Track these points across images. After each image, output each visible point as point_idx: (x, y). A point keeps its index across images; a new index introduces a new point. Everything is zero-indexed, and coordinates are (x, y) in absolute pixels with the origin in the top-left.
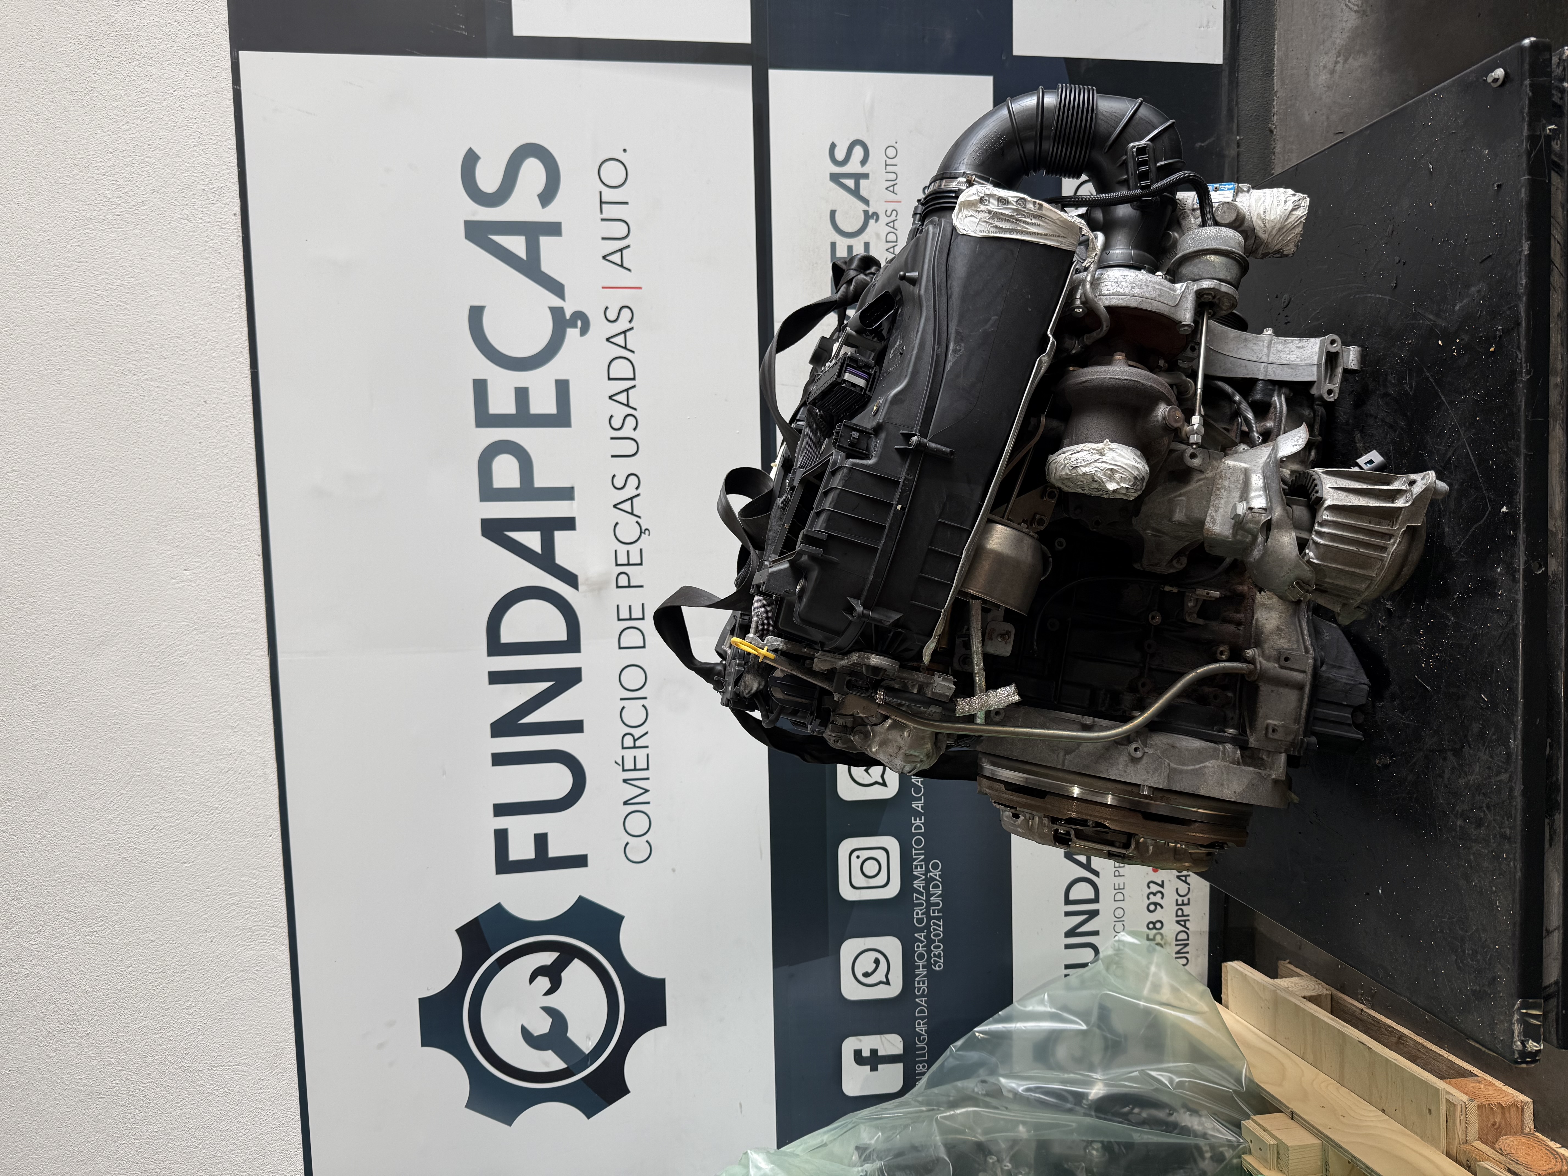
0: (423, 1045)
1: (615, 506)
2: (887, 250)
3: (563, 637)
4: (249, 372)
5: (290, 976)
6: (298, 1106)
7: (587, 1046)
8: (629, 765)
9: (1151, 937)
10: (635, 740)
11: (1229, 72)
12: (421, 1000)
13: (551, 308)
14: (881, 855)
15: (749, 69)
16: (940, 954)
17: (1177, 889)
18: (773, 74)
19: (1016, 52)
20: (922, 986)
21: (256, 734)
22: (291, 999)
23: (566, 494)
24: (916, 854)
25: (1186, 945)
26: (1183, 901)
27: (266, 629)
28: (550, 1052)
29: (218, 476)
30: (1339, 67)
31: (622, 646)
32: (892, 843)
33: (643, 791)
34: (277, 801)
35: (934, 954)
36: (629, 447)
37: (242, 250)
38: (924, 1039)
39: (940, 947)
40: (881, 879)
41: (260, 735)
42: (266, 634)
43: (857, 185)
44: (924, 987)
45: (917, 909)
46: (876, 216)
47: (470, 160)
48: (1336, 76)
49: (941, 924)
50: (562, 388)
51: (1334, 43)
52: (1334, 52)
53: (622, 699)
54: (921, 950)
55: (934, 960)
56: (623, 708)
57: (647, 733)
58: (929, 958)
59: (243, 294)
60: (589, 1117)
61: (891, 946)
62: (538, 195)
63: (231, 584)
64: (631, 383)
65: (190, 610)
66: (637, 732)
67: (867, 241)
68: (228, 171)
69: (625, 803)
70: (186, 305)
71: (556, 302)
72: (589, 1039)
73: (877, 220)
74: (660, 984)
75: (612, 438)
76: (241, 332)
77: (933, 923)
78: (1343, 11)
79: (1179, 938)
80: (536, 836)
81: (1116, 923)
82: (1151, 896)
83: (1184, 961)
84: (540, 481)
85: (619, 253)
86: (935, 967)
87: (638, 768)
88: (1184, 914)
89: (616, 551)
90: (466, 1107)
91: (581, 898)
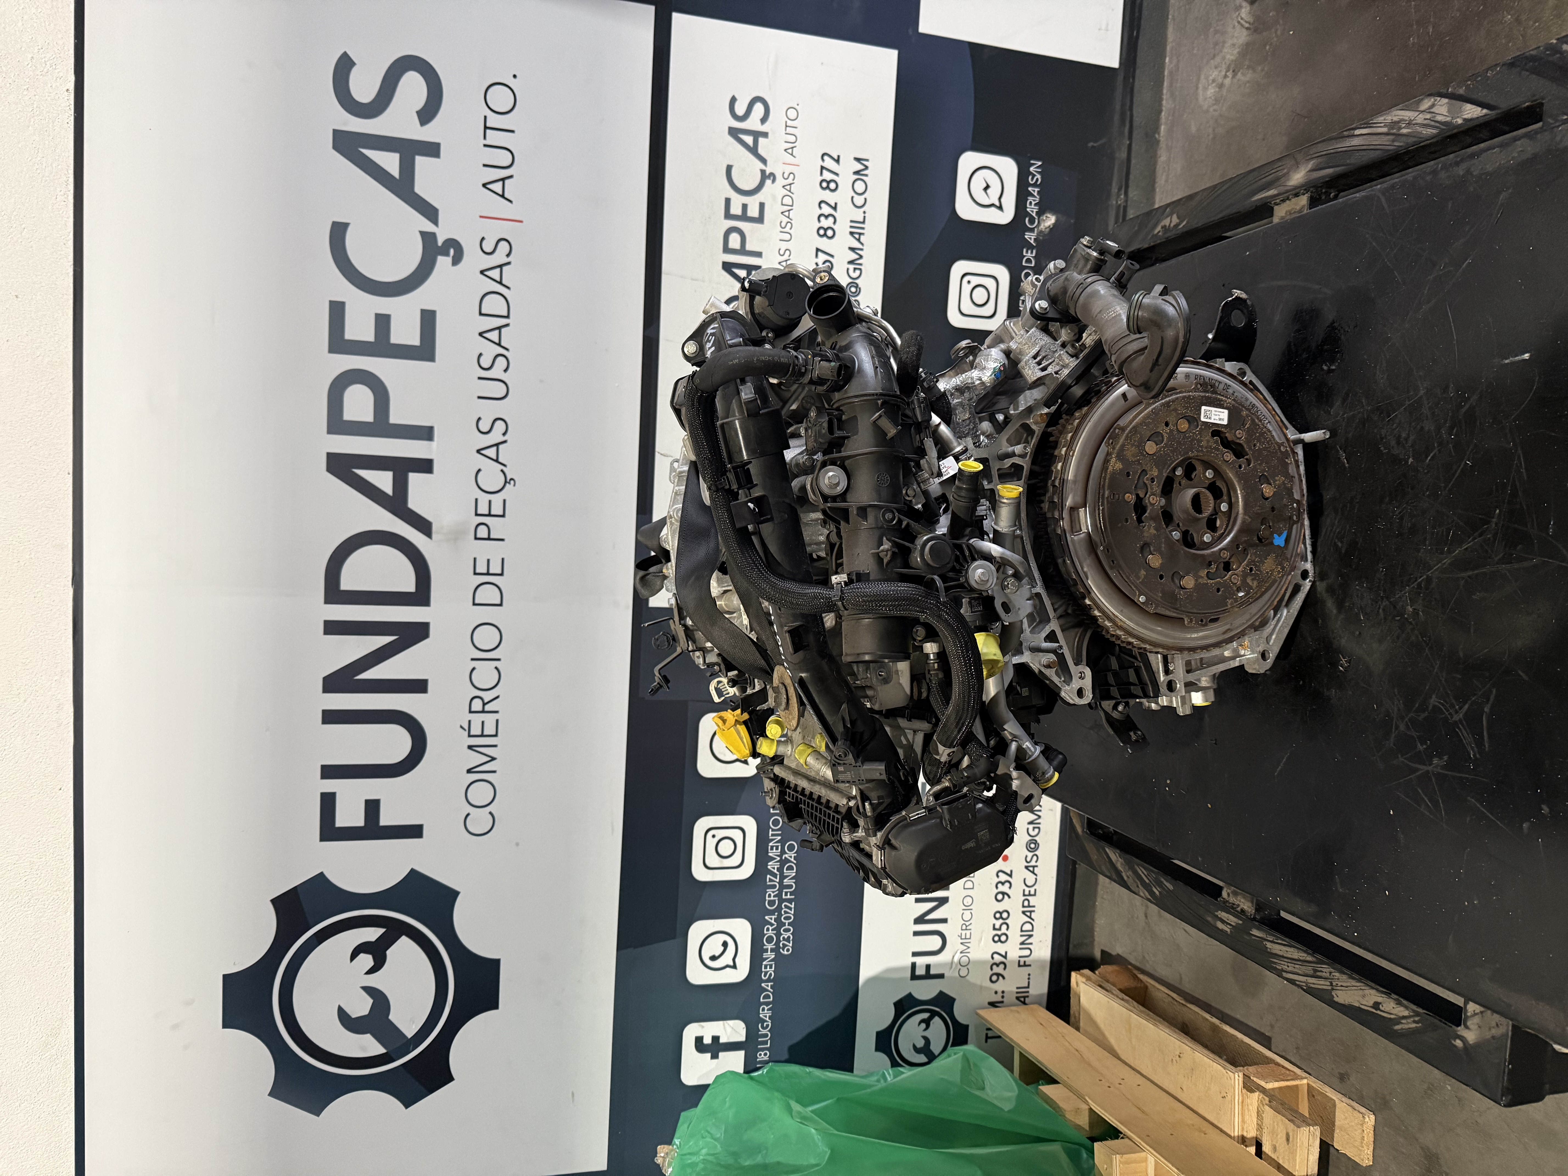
0: (224, 1026)
1: (478, 451)
2: (782, 213)
3: (411, 588)
6: (73, 1093)
7: (410, 1030)
8: (477, 730)
9: (997, 926)
10: (484, 704)
11: (1125, 78)
12: (226, 977)
13: (422, 233)
14: (737, 835)
15: (652, 9)
16: (789, 937)
17: (1025, 879)
18: (677, 18)
19: (921, 30)
20: (769, 970)
21: (53, 673)
22: (73, 972)
23: (425, 433)
24: (773, 835)
25: (1030, 936)
26: (1030, 891)
28: (368, 1036)
30: (1227, 81)
32: (749, 823)
33: (489, 759)
34: (71, 748)
35: (784, 938)
36: (498, 390)
38: (768, 1026)
39: (789, 930)
40: (736, 860)
41: (55, 674)
43: (756, 142)
44: (771, 971)
45: (769, 891)
46: (773, 177)
47: (344, 65)
48: (1224, 92)
49: (793, 906)
50: (428, 319)
51: (1224, 58)
52: (1224, 66)
53: (472, 659)
54: (771, 933)
55: (783, 944)
56: (474, 669)
57: (498, 697)
58: (778, 941)
60: (407, 1106)
61: (741, 928)
62: (417, 112)
63: (32, 503)
64: (504, 321)
66: (487, 696)
67: (762, 201)
69: (469, 771)
71: (429, 227)
72: (413, 1022)
73: (774, 181)
74: (495, 965)
75: (480, 378)
77: (785, 906)
78: (1234, 27)
79: (1023, 929)
80: (367, 802)
81: (965, 911)
82: (1000, 885)
83: (1027, 952)
84: (396, 417)
85: (501, 183)
86: (783, 950)
87: (485, 733)
88: (1031, 904)
89: (476, 500)
90: (270, 1094)
91: (413, 871)
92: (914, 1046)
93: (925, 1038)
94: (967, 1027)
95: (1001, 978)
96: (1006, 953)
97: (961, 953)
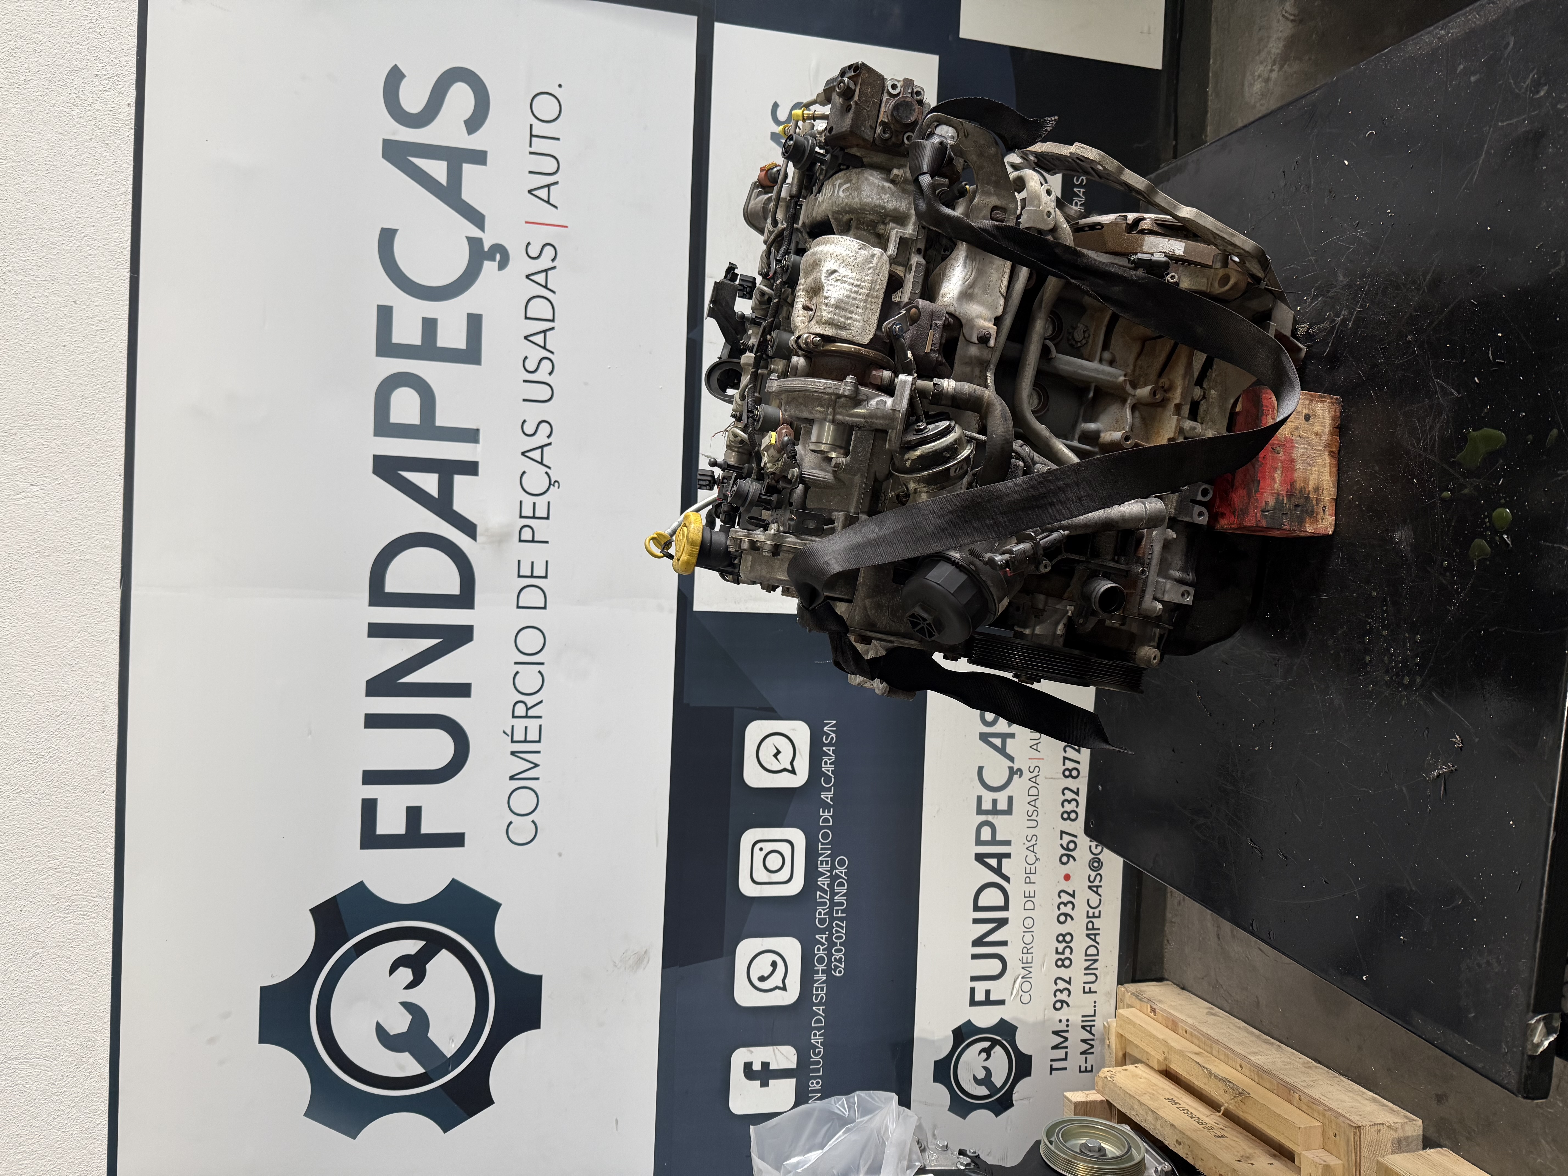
0: (261, 1041)
1: (523, 454)
3: (455, 590)
4: (128, 275)
5: (111, 955)
6: (107, 1108)
7: (449, 1049)
8: (519, 735)
9: (1060, 950)
10: (528, 709)
11: (1168, 79)
12: (263, 990)
13: (469, 239)
14: (785, 848)
15: (695, 19)
16: (841, 958)
17: (1088, 900)
18: (719, 27)
19: (962, 35)
20: (820, 993)
21: (99, 675)
22: (110, 982)
23: (471, 436)
24: (822, 849)
25: (1096, 961)
26: (1094, 913)
27: (120, 558)
28: (407, 1053)
29: (81, 384)
30: (1274, 75)
31: (520, 605)
32: (797, 836)
33: (533, 765)
34: (115, 752)
35: (835, 958)
36: (543, 392)
37: (133, 142)
38: (820, 1052)
39: (841, 950)
40: (784, 875)
41: (102, 676)
42: (120, 563)
44: (822, 994)
45: (820, 909)
47: (395, 77)
48: (1271, 86)
49: (844, 925)
50: (474, 323)
51: (1269, 53)
52: (1269, 61)
53: (516, 663)
54: (821, 953)
55: (834, 965)
56: (517, 673)
57: (541, 702)
58: (830, 962)
59: (130, 190)
60: (445, 1130)
61: (791, 948)
62: (465, 122)
63: (84, 504)
64: (549, 325)
65: (35, 529)
66: (530, 701)
68: (126, 59)
69: (512, 778)
70: (63, 195)
71: (476, 233)
72: (453, 1041)
74: (537, 980)
75: (525, 381)
76: (124, 231)
77: (836, 924)
78: (1278, 21)
79: (1088, 953)
80: (409, 809)
81: (1025, 934)
82: (1062, 906)
83: (1093, 978)
84: (441, 420)
85: (546, 189)
86: (835, 972)
87: (528, 739)
88: (1095, 927)
89: (521, 502)
90: (305, 1115)
91: (454, 882)
92: (975, 1078)
93: (985, 1068)
94: (1030, 1057)
95: (1064, 1005)
96: (1070, 978)
97: (1022, 978)
